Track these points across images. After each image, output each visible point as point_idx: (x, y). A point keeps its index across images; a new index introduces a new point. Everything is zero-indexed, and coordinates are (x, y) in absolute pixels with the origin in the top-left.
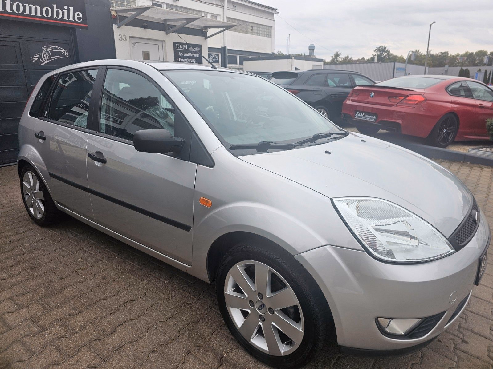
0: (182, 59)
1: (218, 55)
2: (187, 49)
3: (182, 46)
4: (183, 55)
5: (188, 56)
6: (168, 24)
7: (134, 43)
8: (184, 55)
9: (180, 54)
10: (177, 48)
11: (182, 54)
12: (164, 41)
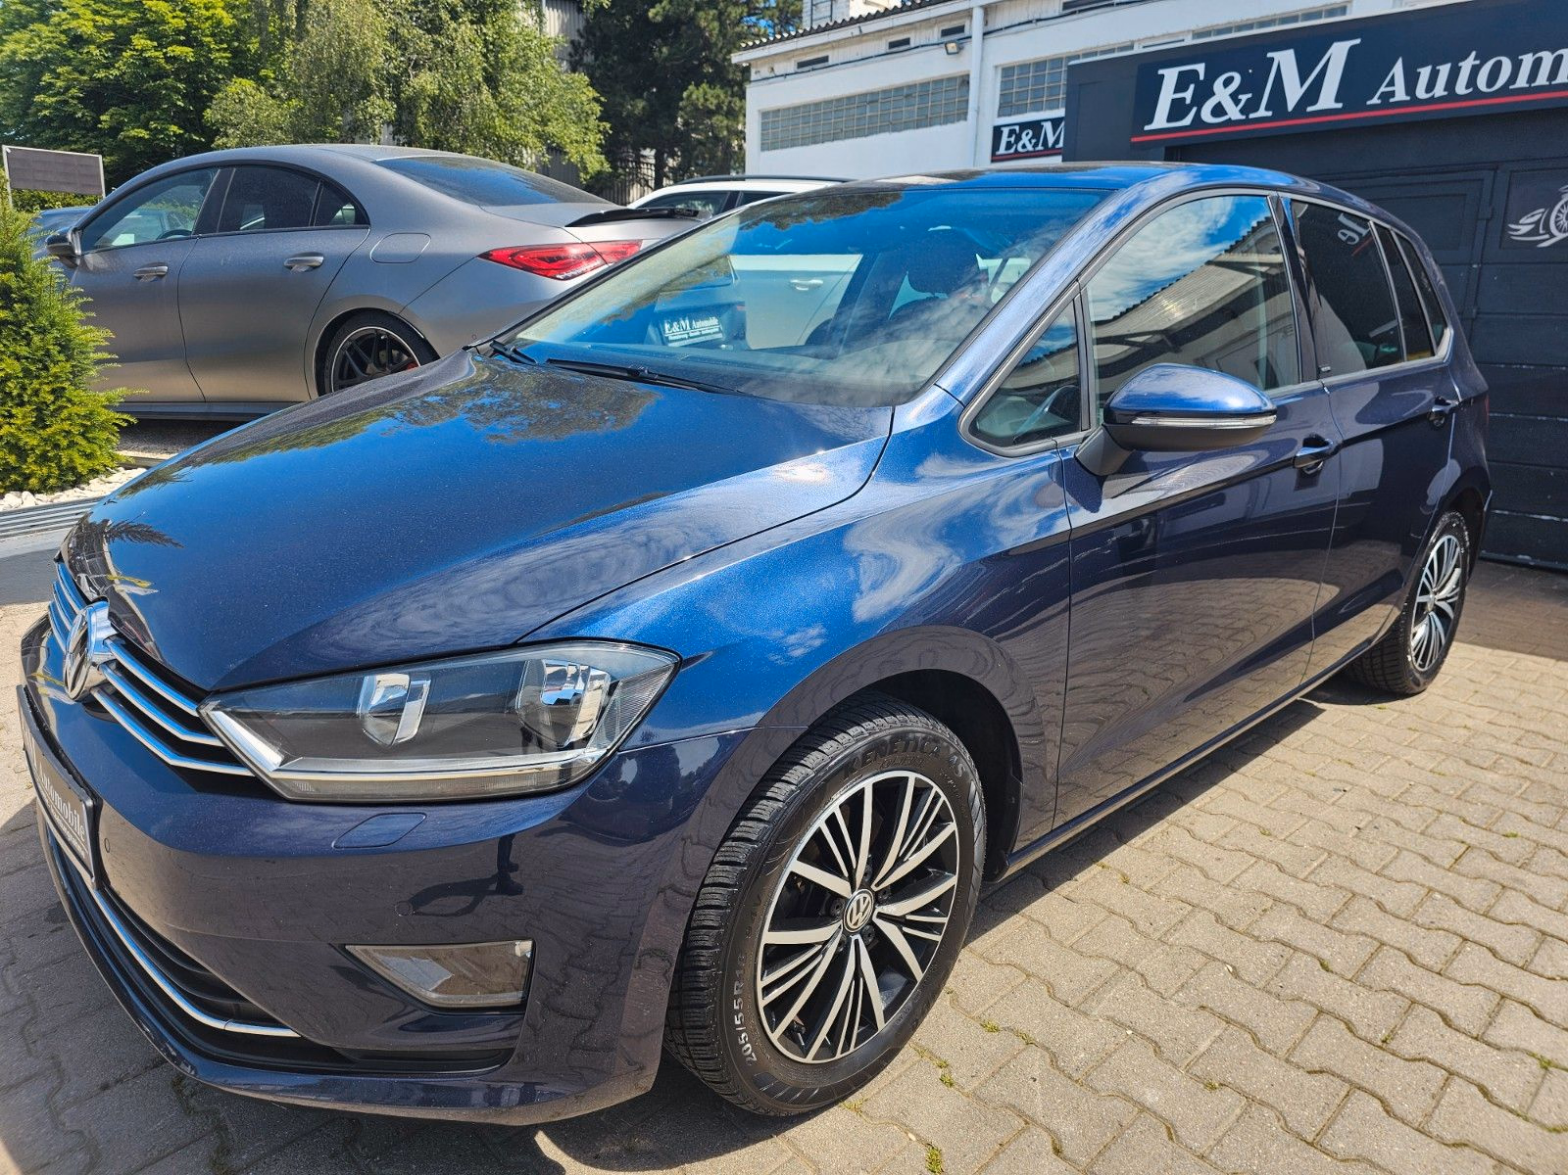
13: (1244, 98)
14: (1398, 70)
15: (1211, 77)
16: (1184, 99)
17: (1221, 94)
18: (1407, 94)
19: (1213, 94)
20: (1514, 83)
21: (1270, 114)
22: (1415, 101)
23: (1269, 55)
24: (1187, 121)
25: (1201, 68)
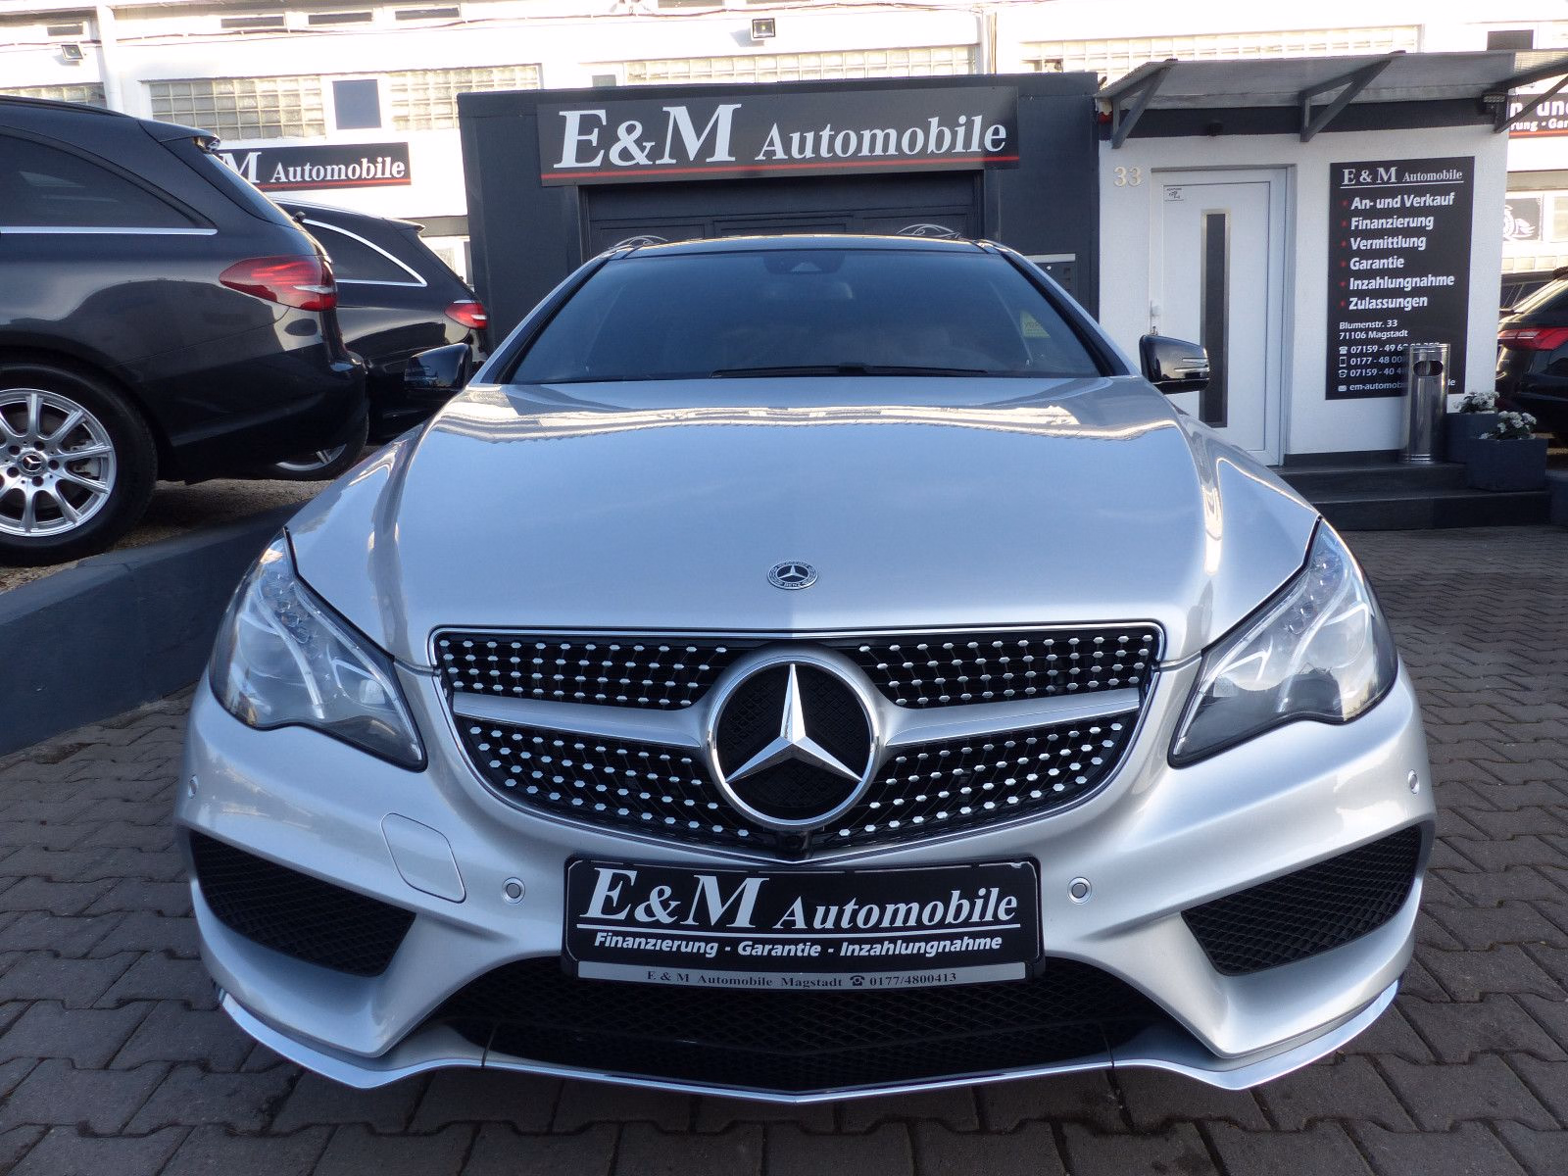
0: (1368, 221)
3: (1374, 174)
4: (1373, 208)
5: (1399, 205)
6: (1310, 104)
7: (1174, 191)
8: (1378, 206)
10: (1346, 182)
11: (1367, 201)
12: (1293, 165)
13: (648, 145)
14: (775, 132)
15: (614, 123)
16: (590, 141)
17: (626, 139)
18: (785, 154)
19: (618, 139)
20: (861, 151)
21: (674, 161)
22: (791, 159)
23: (665, 109)
24: (597, 162)
25: (602, 114)
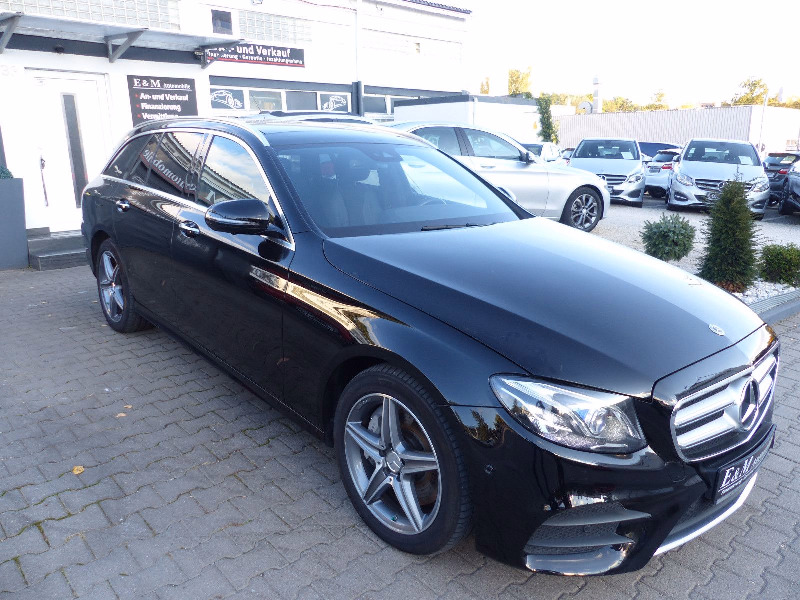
0: (150, 106)
1: (346, 98)
2: (159, 86)
4: (151, 99)
5: (163, 99)
6: (113, 45)
7: (42, 80)
8: (154, 99)
9: (143, 96)
11: (148, 96)
12: (108, 74)
